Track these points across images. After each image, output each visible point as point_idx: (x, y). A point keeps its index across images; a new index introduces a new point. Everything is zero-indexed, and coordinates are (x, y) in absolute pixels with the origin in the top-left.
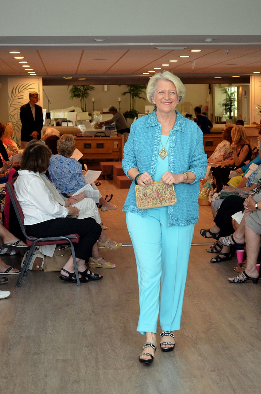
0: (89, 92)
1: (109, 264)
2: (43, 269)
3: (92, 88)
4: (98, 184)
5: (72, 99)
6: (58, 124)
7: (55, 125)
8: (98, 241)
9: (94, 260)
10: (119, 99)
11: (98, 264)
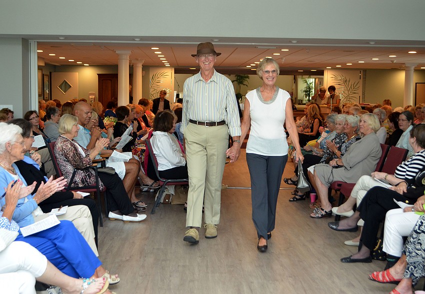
2: (171, 202)
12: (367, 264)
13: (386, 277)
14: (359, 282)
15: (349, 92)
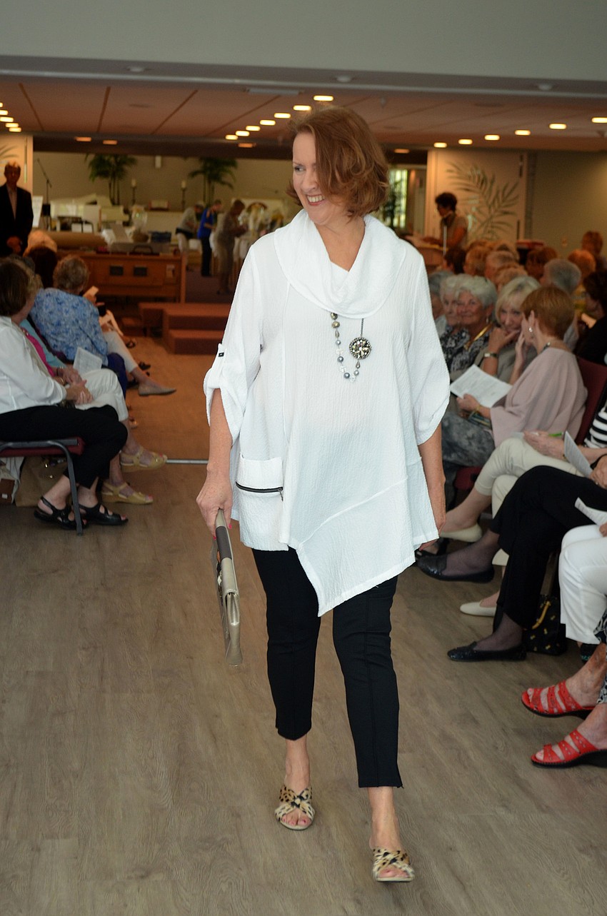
0: (126, 168)
1: (140, 496)
2: (14, 502)
3: (133, 161)
4: (131, 344)
5: (93, 180)
6: (66, 227)
7: (58, 228)
8: (120, 452)
9: (111, 488)
10: (184, 185)
11: (120, 496)
12: (513, 666)
13: (559, 700)
14: (491, 711)
15: (493, 210)
